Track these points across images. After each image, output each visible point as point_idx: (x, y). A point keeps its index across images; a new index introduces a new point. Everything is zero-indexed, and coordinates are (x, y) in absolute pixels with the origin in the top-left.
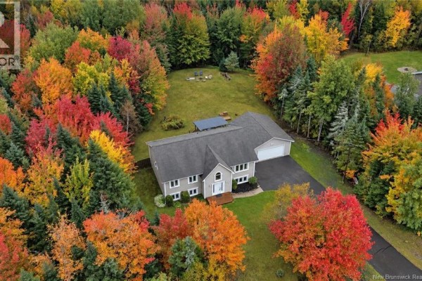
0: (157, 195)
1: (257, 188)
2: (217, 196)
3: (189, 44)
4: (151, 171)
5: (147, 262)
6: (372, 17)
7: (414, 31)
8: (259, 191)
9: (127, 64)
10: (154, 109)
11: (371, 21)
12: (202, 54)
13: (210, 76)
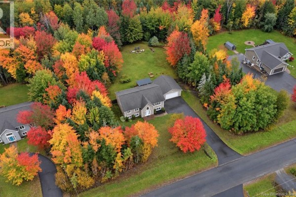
0: (121, 116)
1: (165, 112)
2: (147, 116)
3: (131, 31)
4: (118, 105)
5: (122, 144)
6: (234, 10)
7: (257, 18)
8: (166, 114)
9: (103, 53)
10: (116, 73)
11: (233, 12)
12: (139, 36)
13: (143, 50)
